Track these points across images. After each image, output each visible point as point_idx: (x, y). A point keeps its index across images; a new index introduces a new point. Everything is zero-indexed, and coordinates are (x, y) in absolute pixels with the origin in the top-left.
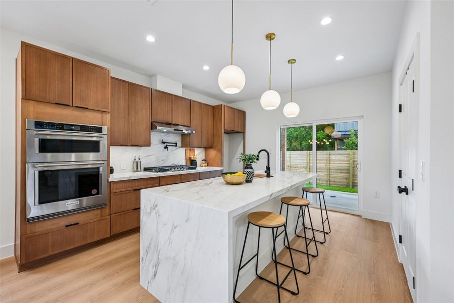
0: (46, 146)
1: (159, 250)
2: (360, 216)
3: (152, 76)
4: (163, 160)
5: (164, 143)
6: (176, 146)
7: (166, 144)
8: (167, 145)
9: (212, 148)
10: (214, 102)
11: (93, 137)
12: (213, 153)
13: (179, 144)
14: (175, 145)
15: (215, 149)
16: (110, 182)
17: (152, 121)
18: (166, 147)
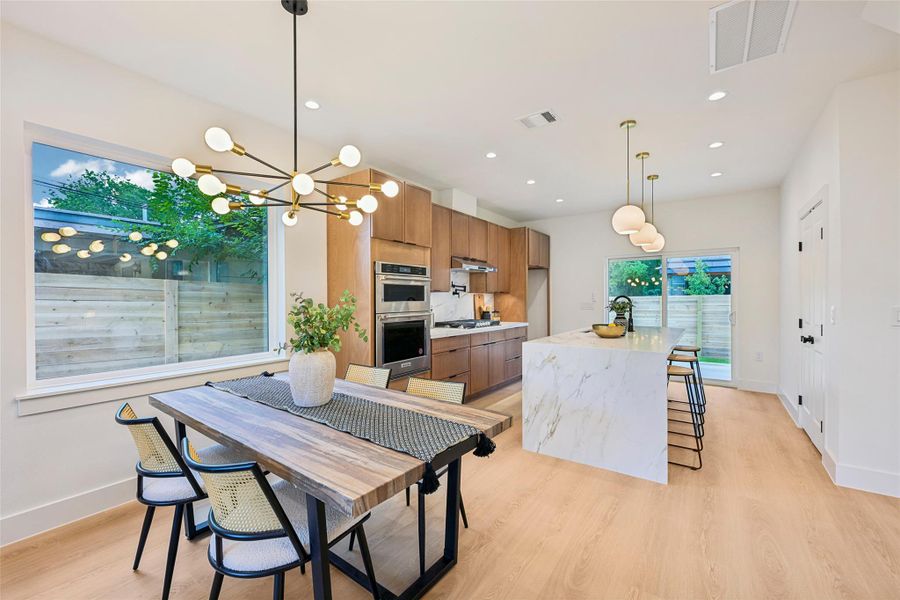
0: (393, 293)
1: (559, 404)
2: (736, 388)
3: (445, 189)
9: (508, 293)
10: (510, 224)
11: (414, 281)
12: (509, 301)
13: (468, 289)
15: (513, 295)
16: (431, 340)
17: (452, 257)
18: (456, 293)
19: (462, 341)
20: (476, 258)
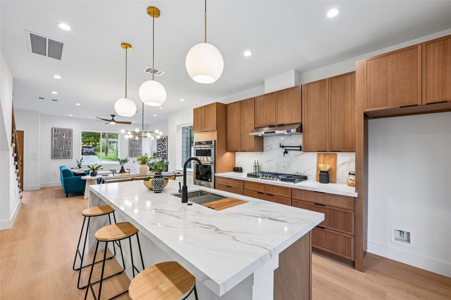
4: (284, 167)
5: (283, 147)
6: (301, 150)
7: (284, 148)
8: (286, 150)
14: (299, 148)
16: (215, 176)
17: (255, 128)
18: (286, 152)
19: (236, 183)
20: (285, 123)
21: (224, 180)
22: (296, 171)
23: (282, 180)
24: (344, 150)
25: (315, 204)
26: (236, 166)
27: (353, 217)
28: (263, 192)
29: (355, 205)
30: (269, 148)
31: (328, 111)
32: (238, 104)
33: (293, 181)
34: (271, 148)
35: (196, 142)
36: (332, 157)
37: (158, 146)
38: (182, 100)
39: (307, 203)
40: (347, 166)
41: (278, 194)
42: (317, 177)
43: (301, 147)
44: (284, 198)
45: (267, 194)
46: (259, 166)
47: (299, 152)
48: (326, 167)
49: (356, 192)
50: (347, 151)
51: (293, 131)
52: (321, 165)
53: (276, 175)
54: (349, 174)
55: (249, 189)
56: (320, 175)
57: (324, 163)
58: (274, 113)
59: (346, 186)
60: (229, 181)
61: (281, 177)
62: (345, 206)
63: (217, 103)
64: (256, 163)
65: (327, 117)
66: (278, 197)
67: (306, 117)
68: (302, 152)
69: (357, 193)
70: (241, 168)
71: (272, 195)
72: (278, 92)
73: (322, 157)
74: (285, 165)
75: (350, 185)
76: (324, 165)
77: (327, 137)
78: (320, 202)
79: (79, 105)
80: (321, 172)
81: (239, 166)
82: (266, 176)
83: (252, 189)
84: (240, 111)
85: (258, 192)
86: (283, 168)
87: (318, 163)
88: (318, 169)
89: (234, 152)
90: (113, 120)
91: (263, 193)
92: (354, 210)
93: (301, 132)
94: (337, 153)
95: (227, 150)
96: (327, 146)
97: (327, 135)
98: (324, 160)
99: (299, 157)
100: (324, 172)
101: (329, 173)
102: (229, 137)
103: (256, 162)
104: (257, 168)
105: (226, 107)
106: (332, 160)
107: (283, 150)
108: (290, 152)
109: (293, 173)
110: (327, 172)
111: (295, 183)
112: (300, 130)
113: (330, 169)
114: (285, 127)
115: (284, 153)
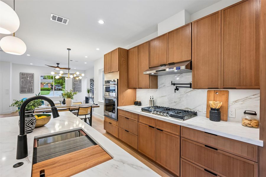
5: (174, 84)
6: (191, 87)
7: (176, 85)
8: (177, 87)
14: (189, 86)
16: (117, 109)
17: (149, 68)
18: (177, 89)
19: (132, 116)
20: (175, 61)
21: (124, 113)
22: (186, 107)
23: (172, 116)
24: (240, 87)
25: (206, 146)
26: (137, 100)
27: (256, 170)
28: (154, 126)
29: (258, 156)
30: (162, 85)
31: (220, 46)
32: (136, 48)
33: (182, 118)
34: (164, 86)
35: (105, 81)
36: (223, 95)
37: (91, 85)
38: (98, 49)
39: (196, 143)
40: (242, 104)
41: (167, 130)
42: (207, 114)
43: (191, 84)
44: (173, 135)
45: (157, 129)
46: (153, 101)
47: (190, 89)
48: (217, 104)
49: (260, 139)
50: (244, 87)
51: (183, 67)
52: (211, 102)
53: (166, 110)
54: (245, 113)
55: (142, 122)
56: (210, 112)
57: (214, 100)
58: (165, 53)
59: (240, 125)
60: (127, 114)
61: (171, 113)
62: (245, 155)
63: (119, 49)
64: (152, 99)
65: (220, 52)
66: (167, 133)
67: (196, 54)
68: (192, 89)
69: (262, 142)
70: (140, 102)
71: (162, 131)
72: (169, 33)
73: (212, 94)
74: (175, 101)
75: (246, 126)
76: (214, 102)
77: (220, 73)
78: (212, 144)
79: (29, 55)
80: (212, 109)
81: (139, 101)
82: (157, 111)
83: (144, 122)
84: (138, 54)
85: (149, 126)
86: (175, 104)
87: (208, 100)
88: (208, 105)
89: (135, 89)
90: (58, 67)
91: (154, 128)
92: (258, 162)
93: (191, 69)
94: (229, 90)
95: (129, 87)
96: (219, 82)
97: (220, 70)
98: (214, 97)
99: (189, 94)
100: (214, 109)
101: (220, 110)
102: (130, 77)
103: (152, 97)
104: (152, 102)
105: (127, 51)
106: (224, 98)
107: (175, 87)
108: (180, 89)
109: (183, 108)
110: (218, 110)
111: (184, 120)
112: (190, 66)
113: (221, 106)
114: (176, 65)
115: (175, 90)
